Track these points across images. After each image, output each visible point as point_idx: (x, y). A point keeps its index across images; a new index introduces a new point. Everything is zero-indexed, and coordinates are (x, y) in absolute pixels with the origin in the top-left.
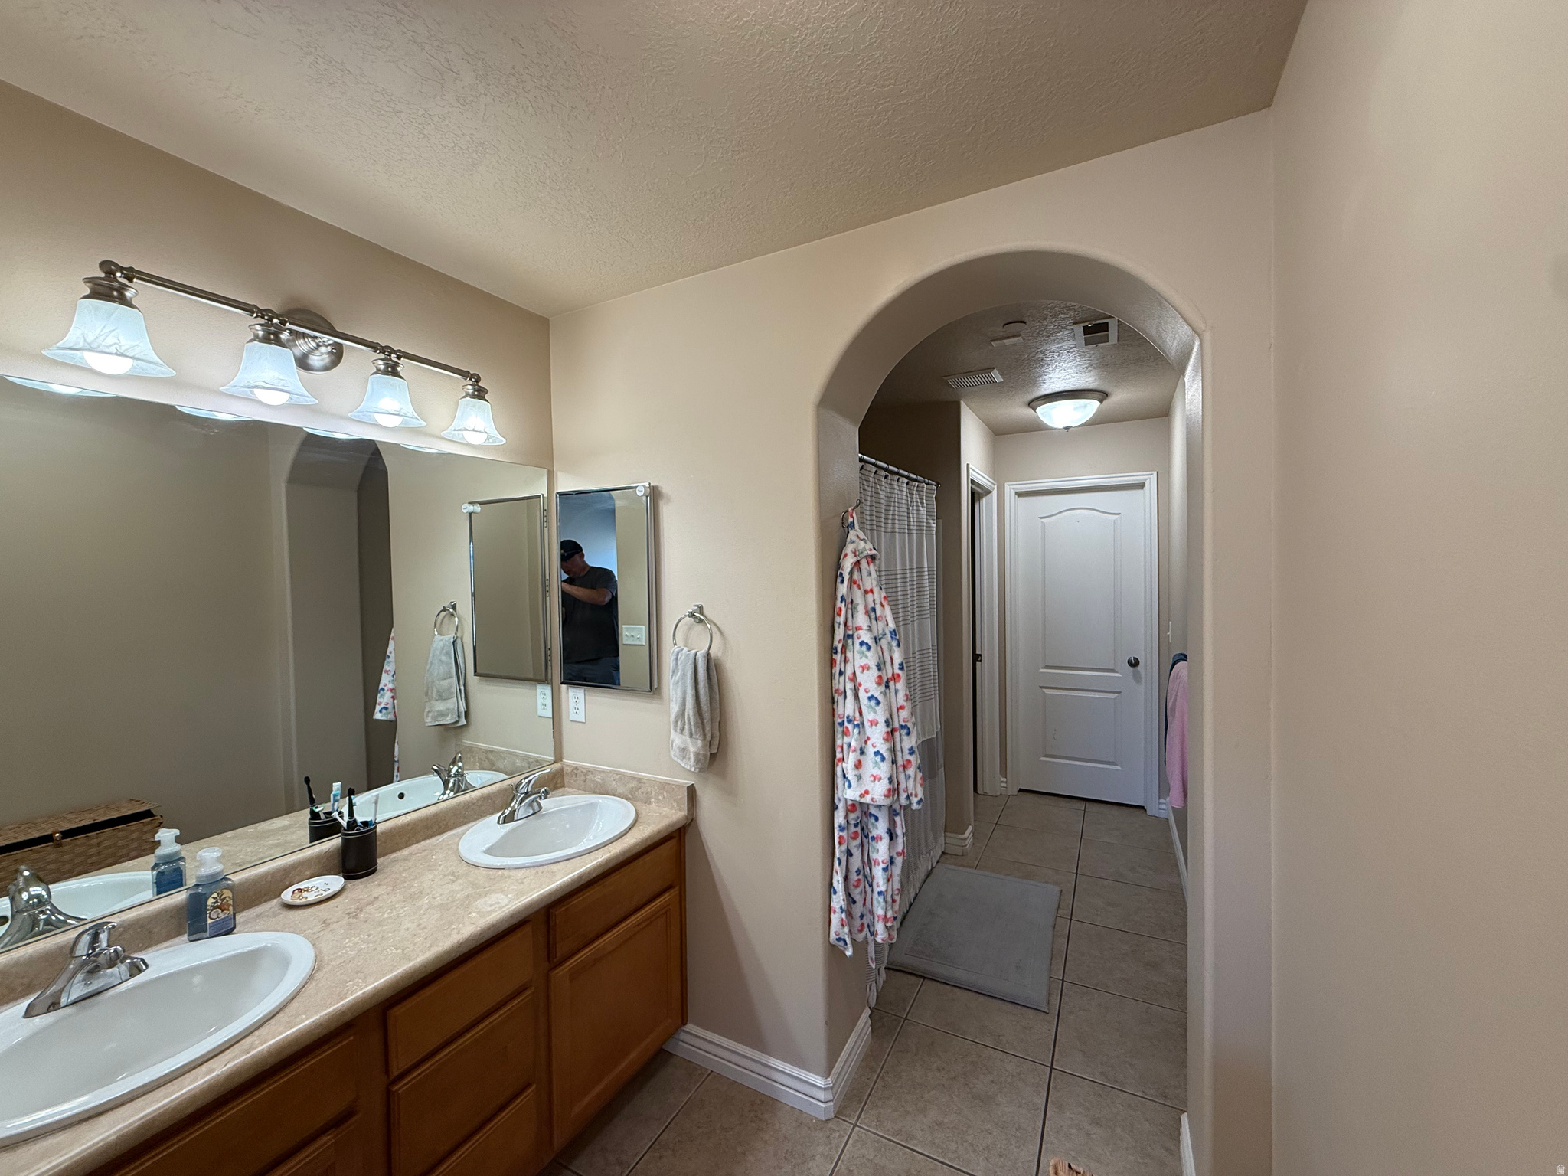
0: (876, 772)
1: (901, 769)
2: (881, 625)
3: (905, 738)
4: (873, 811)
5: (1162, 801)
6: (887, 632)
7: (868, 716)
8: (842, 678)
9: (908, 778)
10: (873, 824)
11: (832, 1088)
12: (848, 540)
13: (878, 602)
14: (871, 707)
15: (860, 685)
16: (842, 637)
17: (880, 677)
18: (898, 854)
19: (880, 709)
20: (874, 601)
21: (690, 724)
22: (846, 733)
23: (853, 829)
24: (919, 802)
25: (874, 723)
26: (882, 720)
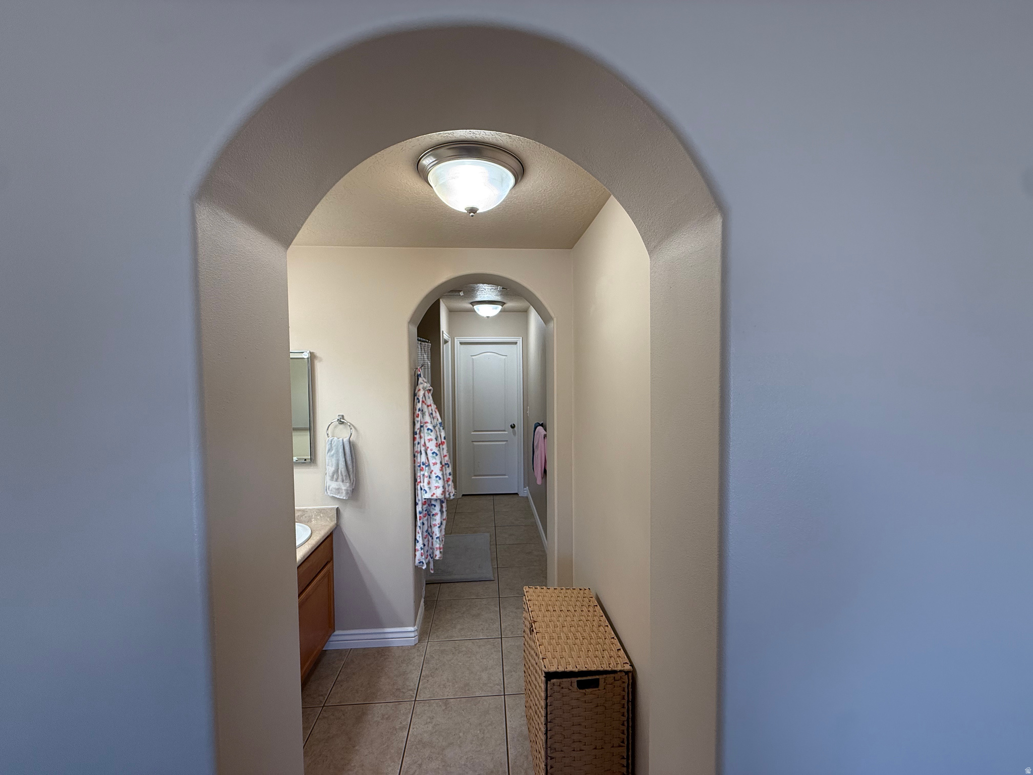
0: (437, 485)
1: (446, 482)
2: (435, 420)
3: (447, 469)
4: (433, 502)
5: (525, 489)
6: (438, 423)
7: (432, 461)
8: (419, 446)
9: (449, 485)
10: (433, 508)
11: (417, 630)
12: (419, 382)
13: (433, 410)
14: (434, 457)
15: (428, 448)
16: (419, 427)
17: (437, 443)
18: (444, 520)
19: (438, 457)
20: (432, 410)
21: (342, 475)
22: (422, 470)
23: (425, 512)
24: (453, 495)
25: (435, 464)
26: (438, 462)
